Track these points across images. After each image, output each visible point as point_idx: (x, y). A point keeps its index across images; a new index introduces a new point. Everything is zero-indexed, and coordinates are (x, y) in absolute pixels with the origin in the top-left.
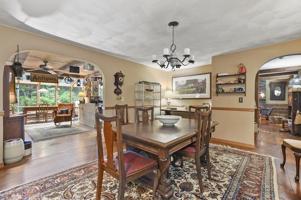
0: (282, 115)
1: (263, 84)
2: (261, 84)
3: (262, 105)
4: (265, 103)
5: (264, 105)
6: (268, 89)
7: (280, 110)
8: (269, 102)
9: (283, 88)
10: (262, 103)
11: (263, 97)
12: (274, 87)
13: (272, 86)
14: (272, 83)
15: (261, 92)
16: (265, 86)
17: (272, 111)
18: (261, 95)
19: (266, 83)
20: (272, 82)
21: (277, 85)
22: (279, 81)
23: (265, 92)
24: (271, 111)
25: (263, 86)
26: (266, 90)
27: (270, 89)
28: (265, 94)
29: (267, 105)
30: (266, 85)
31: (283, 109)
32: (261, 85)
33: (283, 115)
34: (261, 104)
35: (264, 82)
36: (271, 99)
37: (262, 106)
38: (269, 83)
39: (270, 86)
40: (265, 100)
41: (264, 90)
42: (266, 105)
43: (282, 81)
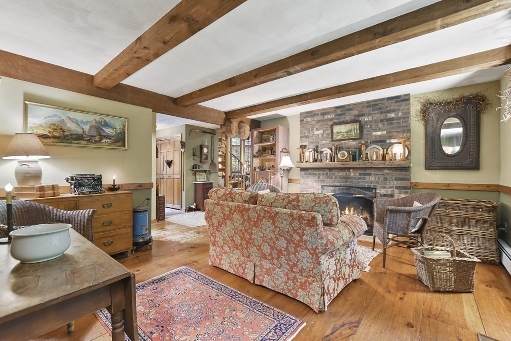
0: (469, 232)
1: (399, 110)
2: (393, 111)
3: (397, 188)
4: (409, 180)
5: (405, 188)
6: (417, 127)
7: (462, 213)
8: (422, 175)
9: (472, 121)
10: (396, 179)
11: (398, 158)
12: (438, 120)
13: (432, 115)
14: (431, 104)
15: (393, 141)
16: (406, 116)
17: (429, 219)
18: (394, 151)
19: (409, 104)
20: (431, 101)
21: (450, 111)
22: (456, 96)
23: (409, 139)
24: (425, 221)
25: (400, 118)
26: (409, 131)
27: (426, 128)
28: (405, 146)
29: (415, 186)
30: (409, 113)
31: (475, 208)
32: (392, 115)
33: (473, 231)
34: (396, 183)
35: (403, 104)
36: (429, 167)
37: (396, 191)
38: (419, 107)
39: (424, 117)
40: (406, 169)
41: (403, 132)
42: (410, 188)
43: (466, 93)
